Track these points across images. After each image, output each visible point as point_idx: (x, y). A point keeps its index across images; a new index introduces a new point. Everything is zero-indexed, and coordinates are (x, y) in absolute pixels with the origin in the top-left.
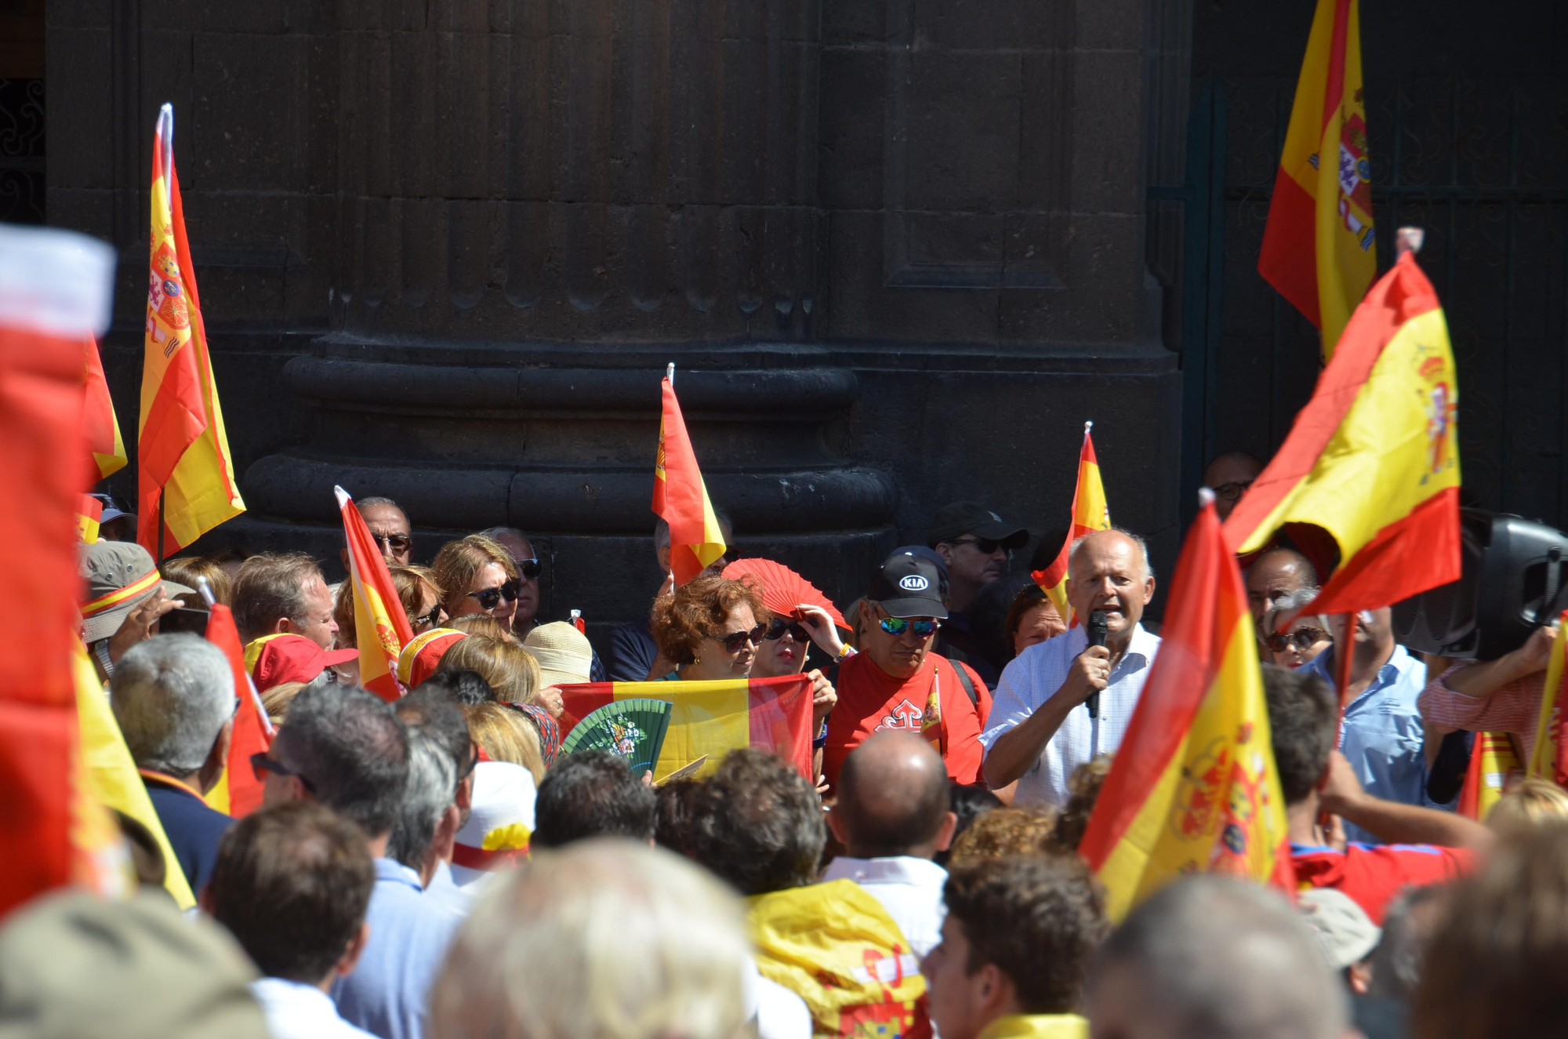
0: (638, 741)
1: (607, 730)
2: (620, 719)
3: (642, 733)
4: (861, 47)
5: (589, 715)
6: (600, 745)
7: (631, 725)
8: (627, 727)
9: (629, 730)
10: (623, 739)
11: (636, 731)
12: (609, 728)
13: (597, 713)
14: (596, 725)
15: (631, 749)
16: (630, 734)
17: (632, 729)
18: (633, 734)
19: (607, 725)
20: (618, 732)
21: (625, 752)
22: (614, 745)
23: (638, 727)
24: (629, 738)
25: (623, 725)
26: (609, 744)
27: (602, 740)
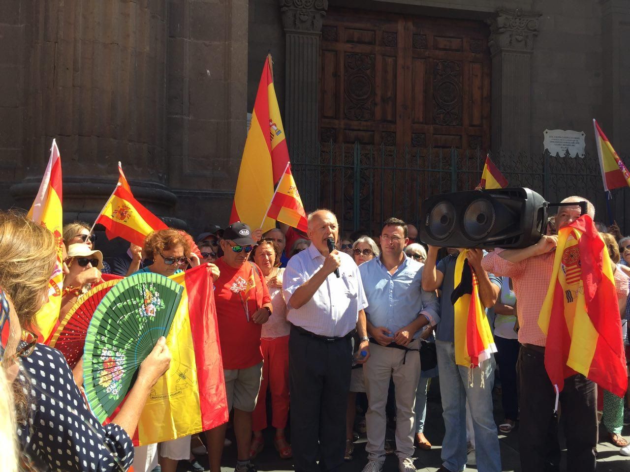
0: (159, 309)
1: (141, 292)
2: (151, 287)
3: (163, 304)
4: (177, 116)
5: (133, 276)
6: (134, 303)
7: (157, 294)
8: (154, 295)
9: (155, 298)
10: (150, 303)
11: (159, 300)
12: (143, 292)
13: (138, 276)
14: (135, 285)
15: (153, 313)
16: (155, 301)
17: (157, 298)
18: (157, 302)
19: (143, 288)
20: (148, 296)
21: (149, 314)
22: (143, 306)
23: (161, 297)
24: (154, 304)
25: (152, 292)
26: (140, 304)
27: (137, 299)
